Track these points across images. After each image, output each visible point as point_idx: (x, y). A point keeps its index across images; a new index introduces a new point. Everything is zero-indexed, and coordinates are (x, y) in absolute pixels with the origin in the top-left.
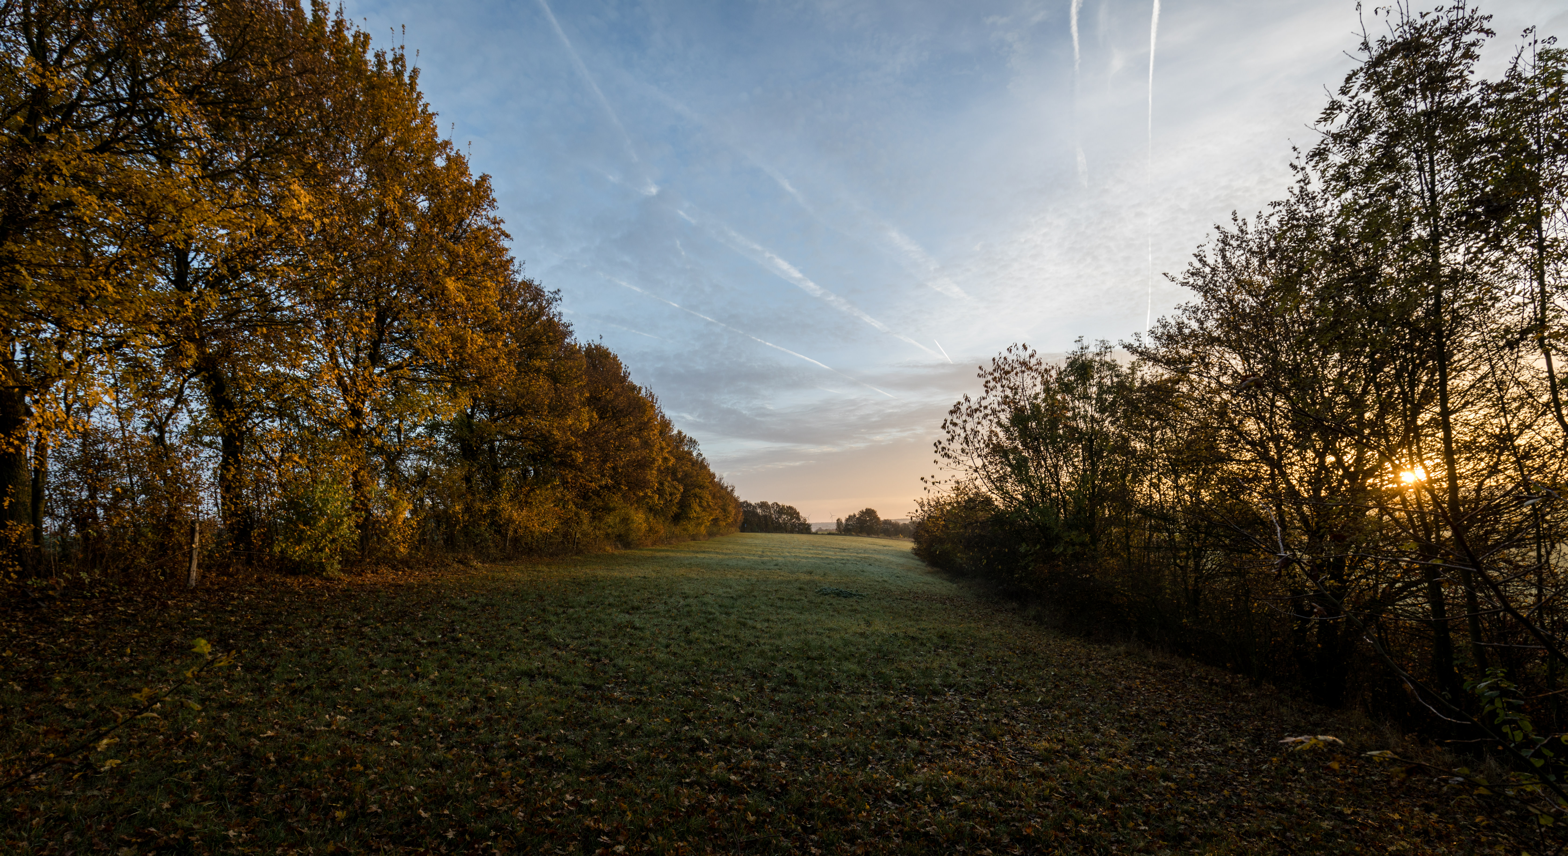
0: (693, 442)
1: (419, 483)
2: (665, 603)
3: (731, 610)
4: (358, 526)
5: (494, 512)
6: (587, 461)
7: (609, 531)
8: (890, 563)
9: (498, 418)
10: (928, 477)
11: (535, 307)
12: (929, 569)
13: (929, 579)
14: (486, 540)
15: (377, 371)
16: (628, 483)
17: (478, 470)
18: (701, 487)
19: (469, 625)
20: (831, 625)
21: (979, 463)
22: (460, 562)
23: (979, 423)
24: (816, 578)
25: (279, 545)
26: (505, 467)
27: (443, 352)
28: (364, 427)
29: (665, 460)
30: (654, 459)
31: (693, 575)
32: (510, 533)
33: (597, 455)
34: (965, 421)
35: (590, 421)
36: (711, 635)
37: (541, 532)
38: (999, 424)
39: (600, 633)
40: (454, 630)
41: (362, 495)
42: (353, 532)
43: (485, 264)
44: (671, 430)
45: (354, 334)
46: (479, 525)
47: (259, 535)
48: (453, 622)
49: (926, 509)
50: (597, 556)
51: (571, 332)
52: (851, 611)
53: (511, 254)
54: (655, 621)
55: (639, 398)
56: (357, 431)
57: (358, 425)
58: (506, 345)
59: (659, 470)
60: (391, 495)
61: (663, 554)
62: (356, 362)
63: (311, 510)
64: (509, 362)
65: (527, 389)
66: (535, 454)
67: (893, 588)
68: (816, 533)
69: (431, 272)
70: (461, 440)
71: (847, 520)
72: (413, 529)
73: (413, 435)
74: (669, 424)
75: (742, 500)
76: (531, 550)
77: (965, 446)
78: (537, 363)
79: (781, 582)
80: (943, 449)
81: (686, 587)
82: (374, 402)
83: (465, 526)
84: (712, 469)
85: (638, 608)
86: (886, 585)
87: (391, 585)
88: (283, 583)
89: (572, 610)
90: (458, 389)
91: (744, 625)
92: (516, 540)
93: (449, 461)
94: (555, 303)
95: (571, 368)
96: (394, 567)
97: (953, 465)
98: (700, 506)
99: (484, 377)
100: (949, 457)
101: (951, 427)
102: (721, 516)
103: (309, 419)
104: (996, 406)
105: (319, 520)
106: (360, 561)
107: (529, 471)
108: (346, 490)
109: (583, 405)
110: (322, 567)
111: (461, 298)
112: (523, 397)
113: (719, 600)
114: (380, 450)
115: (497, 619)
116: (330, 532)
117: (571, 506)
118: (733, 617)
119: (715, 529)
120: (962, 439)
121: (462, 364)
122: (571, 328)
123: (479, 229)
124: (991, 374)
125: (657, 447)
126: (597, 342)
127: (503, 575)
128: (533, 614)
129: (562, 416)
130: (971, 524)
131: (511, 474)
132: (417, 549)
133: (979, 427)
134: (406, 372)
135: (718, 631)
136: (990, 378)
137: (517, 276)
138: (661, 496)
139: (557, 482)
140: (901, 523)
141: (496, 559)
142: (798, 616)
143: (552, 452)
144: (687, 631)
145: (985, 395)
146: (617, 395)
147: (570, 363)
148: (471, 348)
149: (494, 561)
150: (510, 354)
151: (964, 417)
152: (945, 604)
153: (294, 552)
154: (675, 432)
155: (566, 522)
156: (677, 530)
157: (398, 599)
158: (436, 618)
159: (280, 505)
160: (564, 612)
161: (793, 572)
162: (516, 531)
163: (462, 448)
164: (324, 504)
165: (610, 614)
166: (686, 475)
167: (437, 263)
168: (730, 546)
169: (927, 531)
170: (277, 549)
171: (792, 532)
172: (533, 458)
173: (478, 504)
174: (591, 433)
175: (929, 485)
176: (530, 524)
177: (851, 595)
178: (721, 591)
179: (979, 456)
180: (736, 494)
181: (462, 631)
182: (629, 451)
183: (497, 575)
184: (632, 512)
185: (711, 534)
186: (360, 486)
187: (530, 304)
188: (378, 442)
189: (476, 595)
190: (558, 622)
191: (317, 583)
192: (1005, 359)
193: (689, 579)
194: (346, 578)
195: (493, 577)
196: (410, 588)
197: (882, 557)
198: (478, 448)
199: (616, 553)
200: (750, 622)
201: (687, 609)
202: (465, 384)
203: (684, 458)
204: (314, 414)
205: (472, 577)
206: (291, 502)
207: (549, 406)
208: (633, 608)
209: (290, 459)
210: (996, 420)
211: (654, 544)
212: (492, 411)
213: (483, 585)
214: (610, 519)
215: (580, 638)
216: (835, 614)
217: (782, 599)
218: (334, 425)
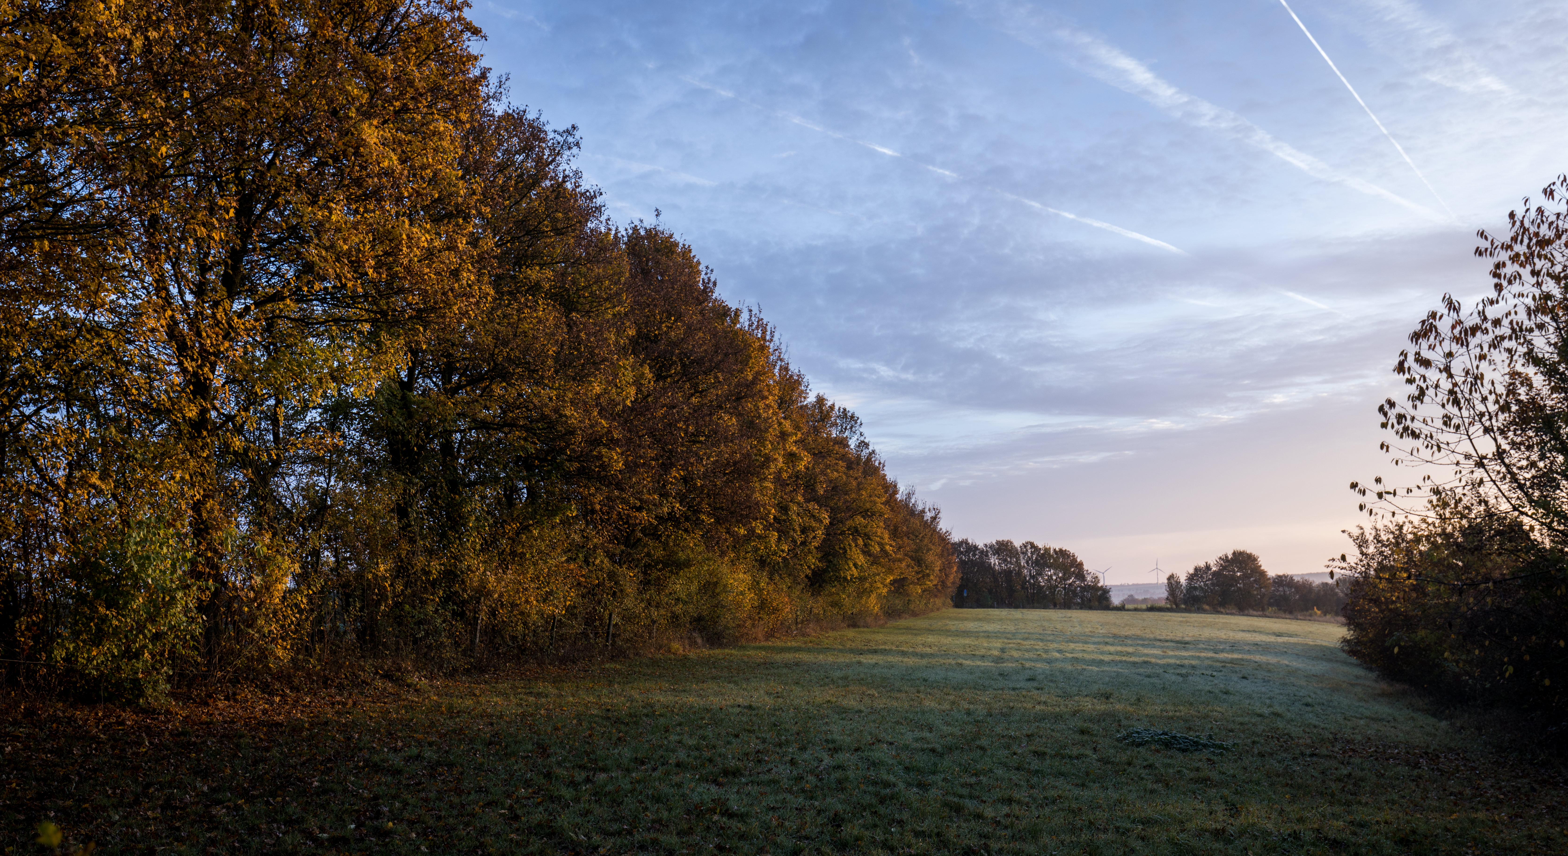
0: (849, 419)
1: (311, 519)
2: (792, 762)
3: (931, 778)
4: (200, 608)
5: (451, 575)
6: (631, 468)
7: (678, 609)
8: (1292, 672)
9: (459, 387)
10: (1367, 482)
11: (530, 164)
12: (1383, 686)
13: (1383, 709)
14: (437, 632)
15: (237, 306)
16: (715, 511)
17: (422, 491)
18: (867, 514)
19: (406, 804)
20: (1149, 812)
21: (1486, 446)
22: (387, 676)
23: (1482, 357)
24: (1119, 707)
25: (63, 646)
26: (472, 484)
27: (356, 266)
28: (214, 414)
29: (792, 457)
30: (768, 459)
31: (851, 702)
32: (483, 616)
33: (651, 453)
34: (1450, 355)
35: (638, 383)
36: (887, 832)
37: (541, 613)
38: (1532, 358)
39: (659, 824)
40: (378, 815)
41: (210, 547)
42: (192, 620)
43: (435, 89)
44: (803, 394)
45: (198, 242)
46: (423, 602)
47: (28, 628)
48: (376, 798)
49: (1371, 550)
50: (655, 663)
51: (599, 209)
52: (1196, 781)
53: (483, 63)
54: (771, 800)
55: (736, 333)
56: (201, 423)
57: (203, 412)
58: (474, 241)
59: (778, 479)
60: (263, 544)
61: (789, 656)
62: (200, 291)
63: (119, 577)
64: (480, 275)
65: (515, 326)
66: (529, 456)
67: (1295, 731)
68: (1121, 608)
69: (335, 113)
70: (391, 433)
71: (1191, 578)
72: (301, 612)
73: (301, 426)
74: (798, 383)
75: (956, 538)
76: (522, 650)
77: (1452, 410)
78: (533, 274)
79: (1042, 718)
80: (1401, 417)
81: (835, 728)
82: (233, 366)
83: (397, 605)
84: (890, 474)
85: (736, 773)
86: (1280, 724)
87: (260, 723)
88: (71, 720)
89: (603, 776)
90: (383, 336)
91: (958, 809)
92: (493, 632)
93: (367, 476)
94: (567, 153)
95: (598, 280)
96: (266, 688)
97: (1426, 454)
98: (866, 552)
99: (433, 309)
100: (1415, 435)
101: (1417, 370)
102: (910, 574)
103: (116, 404)
104: (1522, 316)
105: (134, 598)
106: (205, 677)
107: (517, 490)
108: (181, 538)
109: (623, 351)
110: (137, 687)
111: (392, 160)
112: (505, 344)
113: (904, 756)
114: (242, 460)
115: (459, 792)
116: (152, 619)
117: (600, 559)
118: (934, 792)
119: (898, 603)
120: (1443, 396)
121: (392, 288)
122: (599, 201)
123: (424, 22)
124: (1509, 247)
125: (772, 434)
126: (650, 221)
127: (469, 702)
128: (528, 784)
129: (581, 378)
130: (1474, 584)
131: (483, 497)
132: (309, 651)
133: (1484, 365)
134: (290, 306)
135: (901, 823)
136: (1504, 256)
137: (494, 104)
138: (783, 533)
139: (573, 512)
140: (1317, 581)
141: (455, 670)
142: (1077, 792)
143: (562, 451)
144: (837, 821)
145: (1493, 295)
146: (690, 330)
147: (598, 270)
148: (408, 255)
149: (452, 674)
150: (481, 260)
151: (1447, 346)
152: (1417, 766)
153: (90, 660)
154: (811, 398)
155: (591, 593)
156: (818, 605)
157: (275, 751)
158: (345, 790)
159: (64, 570)
160: (588, 780)
161: (1066, 696)
162: (493, 613)
163: (392, 448)
164: (142, 566)
165: (679, 785)
166: (835, 489)
167: (347, 93)
168: (931, 639)
169: (1376, 601)
170: (59, 654)
171: (1067, 605)
172: (527, 464)
173: (420, 561)
174: (641, 406)
175: (1370, 499)
176: (520, 599)
177: (1196, 745)
178: (909, 737)
179: (1487, 430)
180: (943, 525)
181: (395, 817)
182: (716, 444)
183: (456, 702)
184: (725, 569)
185: (891, 613)
186: (206, 530)
187: (520, 158)
188: (238, 443)
189: (419, 743)
190: (577, 800)
191: (130, 718)
192: (1540, 211)
193: (843, 712)
194: (181, 711)
195: (450, 708)
196: (296, 728)
197: (1272, 659)
198: (421, 448)
199: (692, 655)
200: (970, 805)
201: (838, 774)
202: (396, 322)
203: (829, 453)
204: (127, 393)
205: (410, 707)
206: (86, 562)
207: (556, 359)
208: (726, 773)
209: (84, 482)
210: (1523, 350)
211: (770, 635)
212: (446, 373)
213: (432, 724)
214: (679, 585)
215: (619, 833)
216: (1159, 786)
217: (1037, 754)
218: (161, 413)
